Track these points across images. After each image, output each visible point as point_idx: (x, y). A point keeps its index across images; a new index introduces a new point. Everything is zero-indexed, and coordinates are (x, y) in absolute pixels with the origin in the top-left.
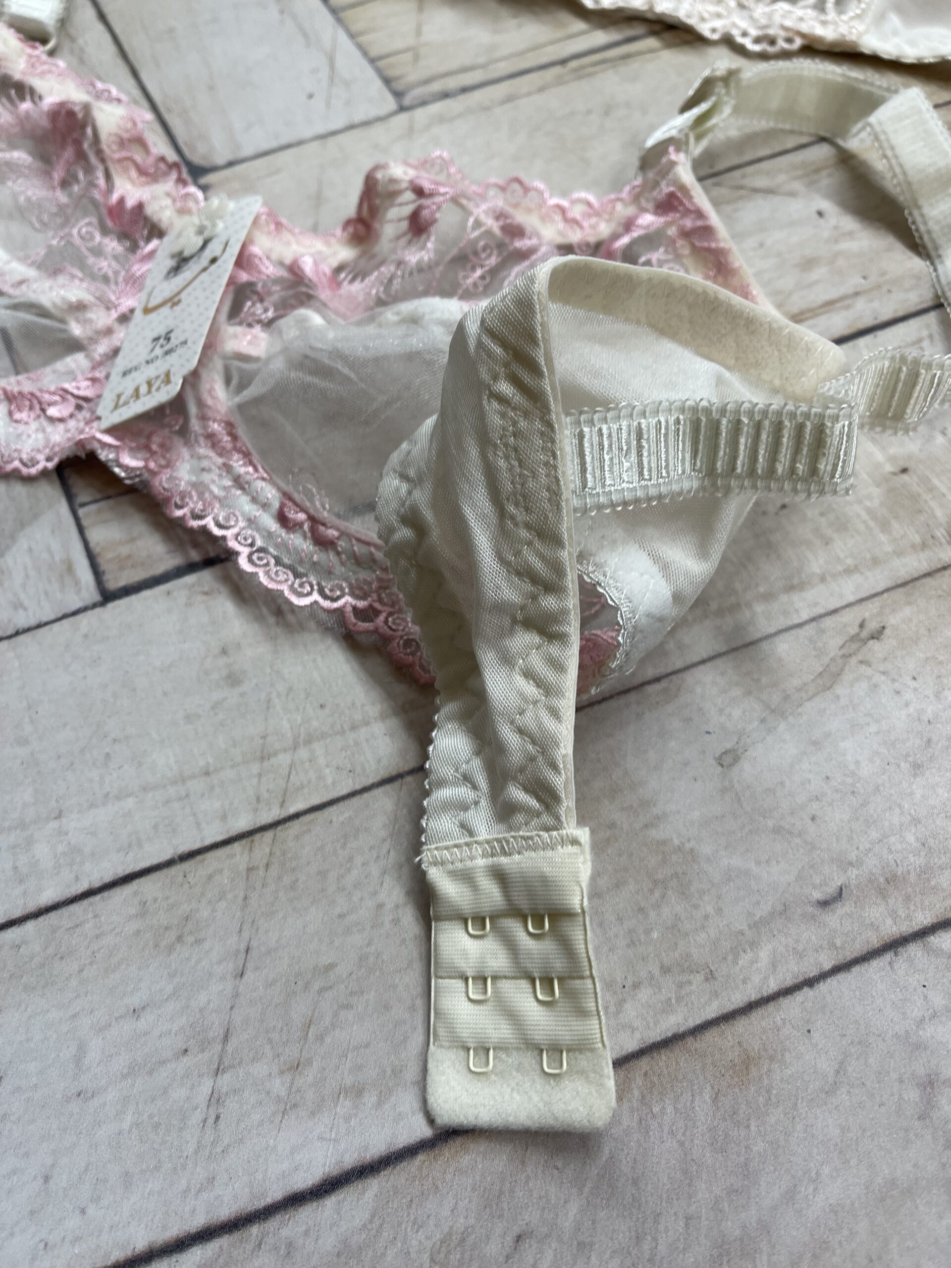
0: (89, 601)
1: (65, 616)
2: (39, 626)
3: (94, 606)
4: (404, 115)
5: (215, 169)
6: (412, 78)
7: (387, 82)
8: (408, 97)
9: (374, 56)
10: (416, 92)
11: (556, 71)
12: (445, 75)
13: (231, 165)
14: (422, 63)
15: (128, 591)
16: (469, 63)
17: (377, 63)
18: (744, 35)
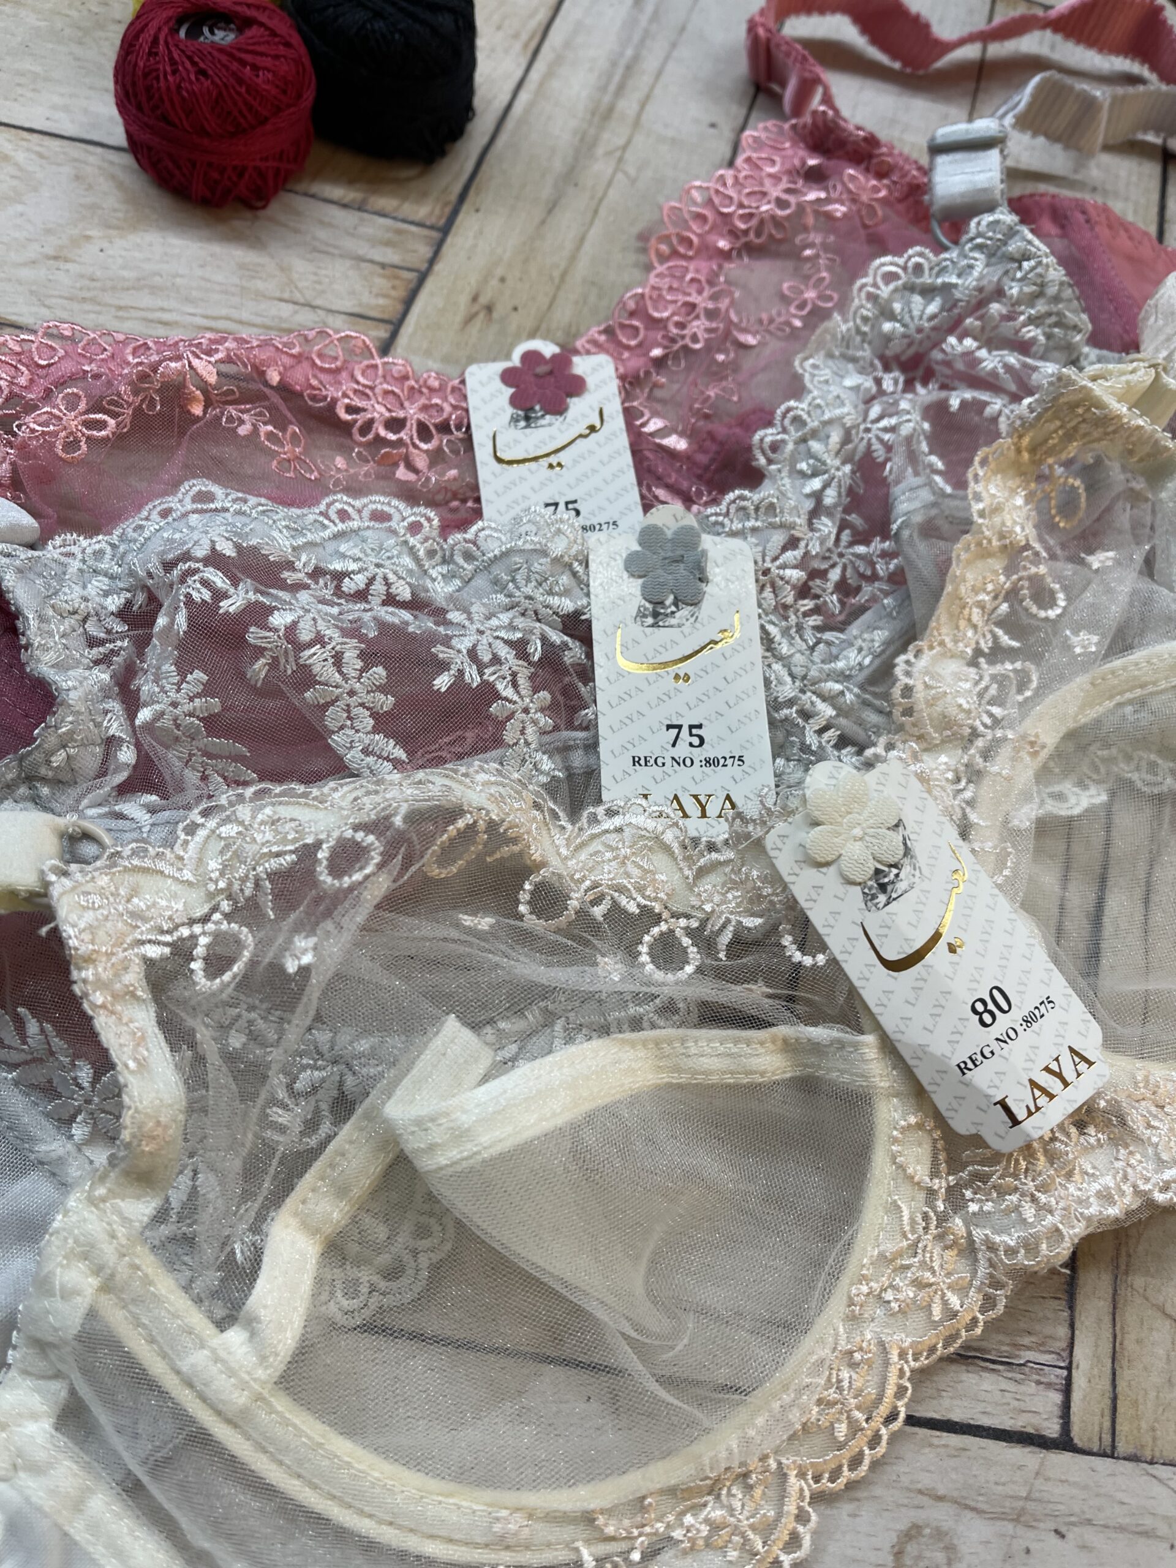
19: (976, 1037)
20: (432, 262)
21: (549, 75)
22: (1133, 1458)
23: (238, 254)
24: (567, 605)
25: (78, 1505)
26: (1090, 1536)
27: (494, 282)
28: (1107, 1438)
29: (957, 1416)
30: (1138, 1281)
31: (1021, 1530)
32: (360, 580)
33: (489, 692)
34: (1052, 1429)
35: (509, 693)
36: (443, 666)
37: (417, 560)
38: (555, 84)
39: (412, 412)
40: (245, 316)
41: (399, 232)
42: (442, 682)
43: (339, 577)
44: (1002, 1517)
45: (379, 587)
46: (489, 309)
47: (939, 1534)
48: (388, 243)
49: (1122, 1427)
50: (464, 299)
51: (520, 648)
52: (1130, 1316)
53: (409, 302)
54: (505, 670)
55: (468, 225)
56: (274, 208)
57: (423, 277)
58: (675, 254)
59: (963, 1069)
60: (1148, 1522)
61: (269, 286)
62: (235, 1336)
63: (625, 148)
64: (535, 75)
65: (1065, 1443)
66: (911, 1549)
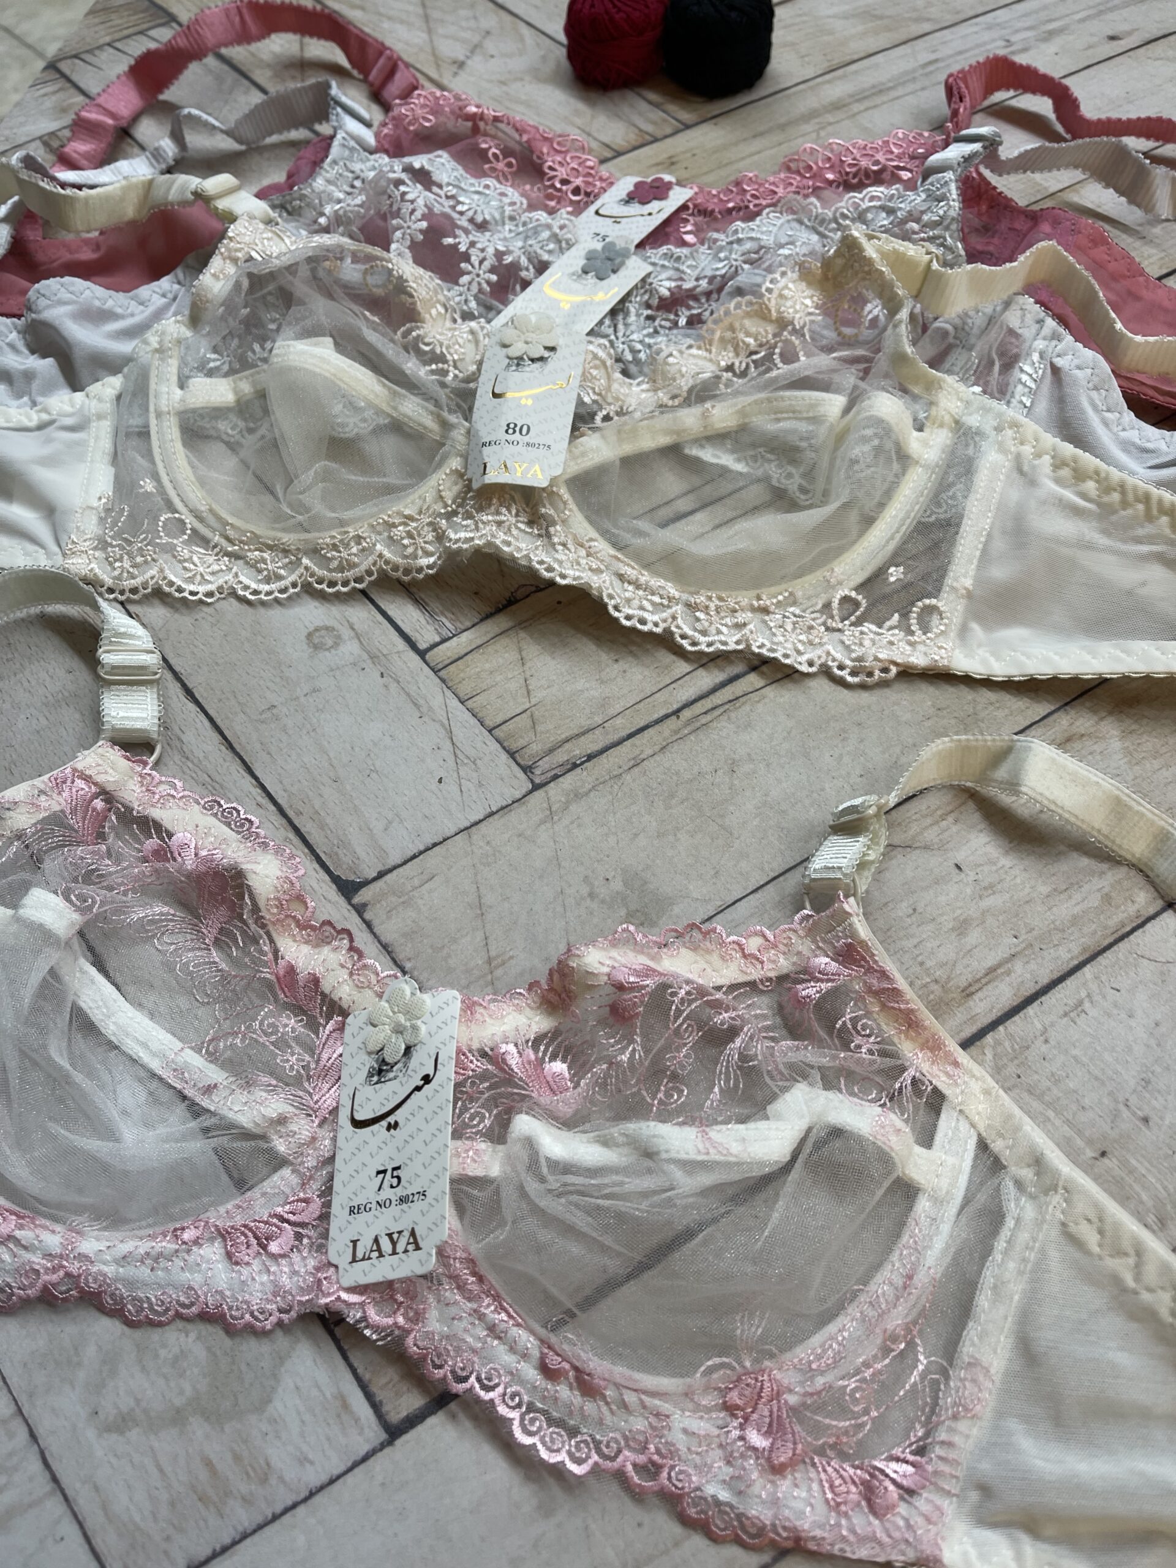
0: (376, 1443)
1: (356, 1465)
2: (332, 1481)
3: (382, 1446)
4: (539, 794)
5: (366, 883)
6: (536, 748)
7: (512, 754)
8: (538, 772)
9: (490, 723)
10: (544, 764)
11: (672, 723)
12: (567, 741)
13: (381, 875)
14: (539, 728)
15: (412, 1421)
16: (586, 723)
17: (496, 732)
18: (841, 667)
19: (501, 435)
20: (666, 137)
21: (829, 82)
22: (443, 681)
23: (581, 106)
26: (393, 686)
27: (688, 155)
28: (440, 666)
29: (390, 613)
30: (522, 634)
31: (369, 661)
34: (422, 646)
38: (827, 86)
39: (578, 181)
41: (665, 121)
44: (368, 652)
46: (673, 164)
47: (339, 637)
48: (654, 123)
49: (452, 668)
50: (665, 156)
52: (504, 641)
53: (637, 148)
55: (705, 128)
56: (616, 95)
57: (656, 140)
58: (798, 173)
59: (484, 445)
60: (421, 702)
61: (578, 121)
63: (830, 124)
64: (819, 79)
65: (422, 654)
66: (323, 632)
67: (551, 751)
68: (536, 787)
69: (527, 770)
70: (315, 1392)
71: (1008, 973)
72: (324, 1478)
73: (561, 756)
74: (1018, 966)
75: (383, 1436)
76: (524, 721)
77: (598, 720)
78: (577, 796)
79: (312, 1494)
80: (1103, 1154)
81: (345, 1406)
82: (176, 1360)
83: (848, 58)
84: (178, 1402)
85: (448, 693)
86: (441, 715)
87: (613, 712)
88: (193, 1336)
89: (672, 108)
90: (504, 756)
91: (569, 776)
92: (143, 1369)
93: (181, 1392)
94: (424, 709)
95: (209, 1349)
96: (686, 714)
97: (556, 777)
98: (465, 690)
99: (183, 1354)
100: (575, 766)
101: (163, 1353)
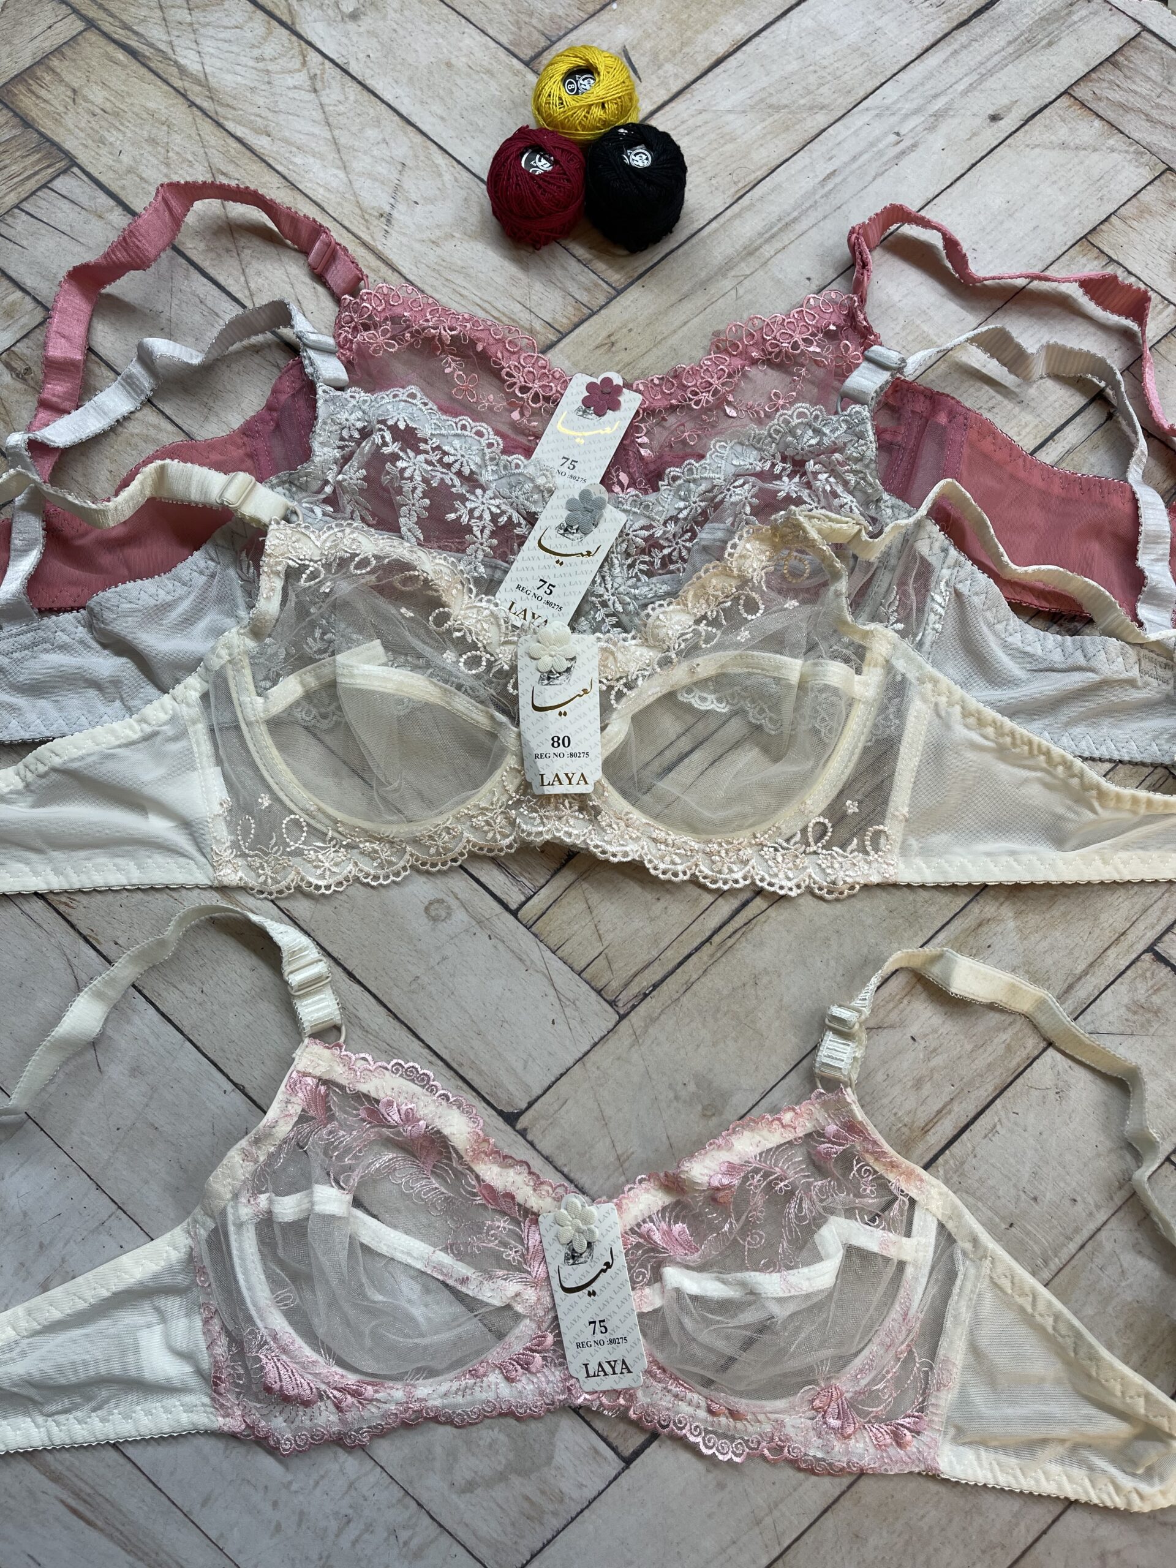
0: (619, 1469)
1: (611, 1483)
2: (600, 1494)
3: (623, 1470)
4: (625, 1022)
5: (522, 1113)
6: (615, 985)
7: (599, 992)
8: (620, 1004)
9: (579, 968)
10: (624, 997)
11: (707, 949)
12: (636, 975)
13: (530, 1105)
14: (615, 967)
15: (637, 1454)
16: (646, 958)
17: (584, 975)
18: (820, 889)
19: (547, 748)
20: (602, 307)
21: (738, 215)
22: (536, 935)
23: (515, 270)
24: (533, 509)
25: (194, 723)
26: (500, 946)
27: (625, 330)
28: (530, 923)
29: (482, 880)
30: (585, 885)
31: (477, 927)
32: (451, 459)
33: (469, 529)
34: (513, 906)
35: (478, 534)
36: (456, 510)
37: (484, 460)
38: (737, 222)
39: (536, 386)
40: (499, 305)
41: (596, 285)
42: (451, 516)
43: (445, 453)
44: (474, 918)
45: (457, 466)
46: (613, 344)
47: (449, 907)
48: (587, 290)
49: (539, 924)
50: (604, 334)
51: (494, 518)
52: (572, 893)
53: (577, 326)
54: (481, 524)
55: (634, 293)
56: (544, 250)
57: (593, 314)
58: (726, 351)
59: (536, 756)
60: (524, 957)
61: (517, 293)
62: (260, 700)
63: (746, 276)
64: (729, 213)
65: (514, 913)
66: (436, 905)
67: (626, 985)
68: (622, 1017)
69: (612, 1003)
70: (577, 1448)
71: (949, 1112)
72: (595, 1493)
73: (635, 989)
74: (956, 1107)
75: (623, 1464)
76: (601, 962)
77: (655, 953)
78: (652, 1020)
79: (590, 1503)
80: (1011, 1225)
81: (596, 1452)
82: (490, 1446)
83: (753, 177)
84: (500, 1468)
85: (542, 945)
86: (540, 964)
87: (663, 945)
88: (496, 1430)
89: (600, 266)
90: (593, 994)
91: (643, 1004)
92: (473, 1454)
93: (500, 1463)
94: (528, 963)
95: (508, 1436)
96: (717, 939)
97: (634, 1007)
98: (553, 940)
99: (494, 1441)
100: (646, 996)
101: (481, 1443)
